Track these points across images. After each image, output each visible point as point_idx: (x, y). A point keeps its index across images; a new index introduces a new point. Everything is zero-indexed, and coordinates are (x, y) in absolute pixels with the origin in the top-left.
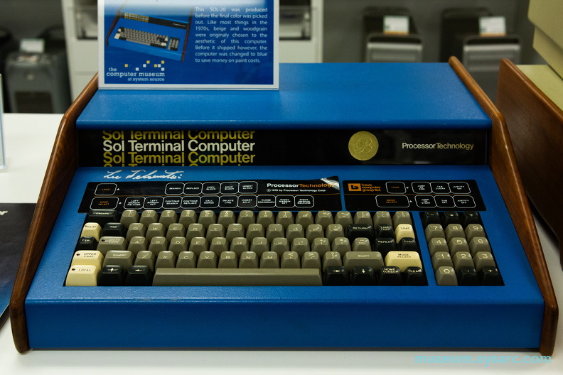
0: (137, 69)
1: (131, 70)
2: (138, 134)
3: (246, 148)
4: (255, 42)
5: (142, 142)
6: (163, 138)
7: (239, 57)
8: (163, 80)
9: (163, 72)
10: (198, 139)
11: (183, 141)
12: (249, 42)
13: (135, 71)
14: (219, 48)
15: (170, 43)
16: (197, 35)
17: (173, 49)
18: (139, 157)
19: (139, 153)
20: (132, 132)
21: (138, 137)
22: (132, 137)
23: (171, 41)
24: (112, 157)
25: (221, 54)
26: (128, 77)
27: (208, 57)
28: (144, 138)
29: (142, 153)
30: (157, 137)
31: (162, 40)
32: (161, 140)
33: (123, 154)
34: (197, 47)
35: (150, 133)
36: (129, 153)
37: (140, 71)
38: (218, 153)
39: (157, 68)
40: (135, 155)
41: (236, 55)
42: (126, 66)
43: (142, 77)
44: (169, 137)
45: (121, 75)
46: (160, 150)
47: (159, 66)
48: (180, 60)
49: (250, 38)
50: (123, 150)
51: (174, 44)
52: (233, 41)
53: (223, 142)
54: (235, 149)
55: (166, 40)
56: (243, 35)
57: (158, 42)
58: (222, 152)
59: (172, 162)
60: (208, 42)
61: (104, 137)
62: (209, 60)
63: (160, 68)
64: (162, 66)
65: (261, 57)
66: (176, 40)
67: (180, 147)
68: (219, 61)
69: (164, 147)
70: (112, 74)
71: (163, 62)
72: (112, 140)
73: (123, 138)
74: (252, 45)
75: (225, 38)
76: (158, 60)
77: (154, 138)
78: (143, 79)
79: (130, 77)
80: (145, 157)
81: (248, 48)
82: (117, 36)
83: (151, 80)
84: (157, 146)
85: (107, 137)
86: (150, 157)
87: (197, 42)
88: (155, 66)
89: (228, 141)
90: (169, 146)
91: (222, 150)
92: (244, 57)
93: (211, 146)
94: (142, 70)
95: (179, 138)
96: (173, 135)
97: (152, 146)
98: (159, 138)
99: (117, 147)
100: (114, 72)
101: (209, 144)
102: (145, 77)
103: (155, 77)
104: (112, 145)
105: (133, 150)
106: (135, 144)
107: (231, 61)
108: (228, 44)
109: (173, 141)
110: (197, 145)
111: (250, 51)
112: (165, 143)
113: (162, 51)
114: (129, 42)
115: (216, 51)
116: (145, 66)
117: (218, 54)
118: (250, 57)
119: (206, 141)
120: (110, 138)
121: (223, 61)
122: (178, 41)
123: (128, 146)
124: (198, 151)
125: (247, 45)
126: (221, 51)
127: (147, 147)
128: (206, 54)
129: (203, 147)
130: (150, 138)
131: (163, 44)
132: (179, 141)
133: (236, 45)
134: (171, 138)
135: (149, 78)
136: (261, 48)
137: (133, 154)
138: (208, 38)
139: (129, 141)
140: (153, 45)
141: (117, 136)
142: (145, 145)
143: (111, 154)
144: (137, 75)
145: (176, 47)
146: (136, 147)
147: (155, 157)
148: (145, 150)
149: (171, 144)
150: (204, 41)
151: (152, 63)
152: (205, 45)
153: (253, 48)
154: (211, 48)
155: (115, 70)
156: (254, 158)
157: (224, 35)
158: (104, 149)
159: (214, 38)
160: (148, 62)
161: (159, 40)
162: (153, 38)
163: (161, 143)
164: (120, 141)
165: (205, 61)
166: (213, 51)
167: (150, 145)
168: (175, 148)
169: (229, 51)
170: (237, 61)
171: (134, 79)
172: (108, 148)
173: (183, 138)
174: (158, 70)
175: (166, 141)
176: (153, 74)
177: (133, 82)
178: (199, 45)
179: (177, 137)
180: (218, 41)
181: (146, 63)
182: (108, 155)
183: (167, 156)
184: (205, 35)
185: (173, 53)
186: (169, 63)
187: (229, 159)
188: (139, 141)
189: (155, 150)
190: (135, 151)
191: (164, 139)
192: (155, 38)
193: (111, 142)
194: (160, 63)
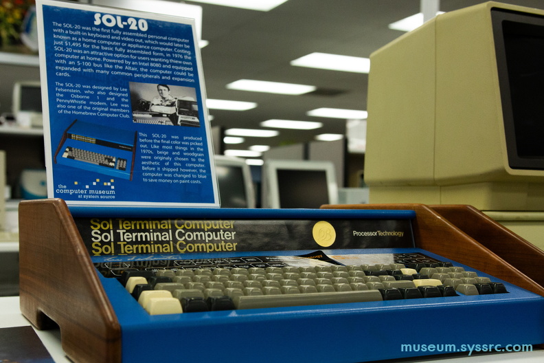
0: (87, 187)
1: (81, 187)
2: (127, 223)
3: (228, 237)
4: (195, 166)
5: (131, 231)
6: (151, 228)
7: (182, 178)
8: (114, 197)
9: (113, 190)
10: (184, 229)
11: (170, 231)
12: (190, 165)
13: (85, 189)
14: (164, 169)
15: (118, 164)
16: (142, 157)
17: (121, 169)
18: (128, 247)
19: (128, 243)
20: (120, 222)
21: (127, 227)
22: (121, 227)
23: (119, 161)
24: (101, 247)
25: (166, 175)
26: (78, 194)
27: (154, 178)
28: (133, 228)
29: (132, 243)
30: (145, 226)
31: (110, 160)
32: (150, 229)
33: (112, 244)
34: (143, 168)
35: (138, 222)
36: (118, 243)
37: (90, 189)
38: (204, 242)
39: (107, 186)
40: (125, 245)
41: (180, 176)
42: (76, 183)
43: (93, 195)
44: (157, 226)
45: (71, 192)
46: (149, 240)
47: (109, 184)
48: (128, 178)
49: (190, 162)
50: (112, 240)
51: (121, 164)
52: (175, 164)
53: (207, 232)
54: (219, 238)
55: (114, 160)
56: (184, 159)
57: (106, 162)
58: (207, 241)
59: (161, 251)
60: (153, 163)
61: (92, 227)
62: (156, 180)
63: (110, 186)
64: (112, 184)
65: (201, 178)
66: (124, 160)
67: (168, 236)
68: (165, 181)
69: (152, 237)
70: (62, 191)
71: (112, 181)
72: (100, 229)
73: (111, 228)
74: (193, 168)
75: (169, 160)
76: (107, 179)
77: (143, 228)
78: (93, 197)
79: (81, 194)
80: (135, 247)
81: (190, 170)
82: (65, 155)
83: (101, 197)
84: (146, 236)
85: (96, 226)
86: (140, 246)
87: (143, 163)
88: (105, 184)
89: (212, 230)
90: (157, 236)
91: (207, 238)
92: (187, 179)
93: (197, 235)
94: (92, 187)
95: (166, 227)
96: (161, 224)
97: (141, 236)
98: (148, 228)
99: (106, 237)
100: (63, 189)
101: (195, 234)
102: (95, 195)
103: (106, 195)
104: (101, 235)
105: (122, 240)
106: (124, 233)
107: (176, 181)
108: (171, 166)
109: (161, 231)
110: (184, 235)
111: (192, 173)
112: (153, 232)
113: (111, 170)
114: (77, 161)
115: (161, 172)
116: (94, 184)
117: (163, 175)
118: (191, 179)
119: (192, 231)
120: (99, 227)
121: (168, 181)
122: (125, 162)
123: (117, 236)
124: (185, 240)
125: (188, 168)
126: (166, 172)
127: (136, 237)
128: (152, 175)
129: (189, 236)
130: (138, 228)
131: (111, 164)
132: (167, 231)
133: (179, 167)
134: (159, 228)
135: (99, 195)
136: (201, 171)
137: (122, 244)
138: (153, 160)
139: (118, 231)
140: (101, 164)
141: (105, 226)
142: (134, 235)
143: (100, 244)
144: (88, 192)
145: (124, 167)
146: (126, 237)
147: (144, 246)
148: (134, 240)
149: (159, 234)
150: (150, 163)
151: (102, 181)
152: (151, 166)
153: (194, 171)
154: (156, 169)
155: (65, 187)
156: (236, 246)
157: (167, 159)
158: (93, 239)
159: (158, 160)
160: (98, 180)
161: (107, 161)
162: (102, 159)
163: (150, 233)
164: (108, 231)
165: (152, 180)
166: (159, 172)
167: (139, 234)
168: (163, 237)
169: (173, 173)
170: (181, 182)
171: (84, 197)
172: (97, 238)
173: (170, 227)
174: (108, 188)
175: (154, 231)
176: (103, 192)
177: (83, 199)
178: (146, 166)
179: (164, 226)
180: (162, 163)
181: (95, 181)
182: (96, 245)
183: (156, 246)
184: (150, 157)
185: (121, 172)
186: (119, 182)
187: (214, 246)
188: (127, 231)
189: (144, 239)
190: (124, 241)
191: (153, 229)
192: (103, 158)
193: (99, 232)
194: (110, 181)
